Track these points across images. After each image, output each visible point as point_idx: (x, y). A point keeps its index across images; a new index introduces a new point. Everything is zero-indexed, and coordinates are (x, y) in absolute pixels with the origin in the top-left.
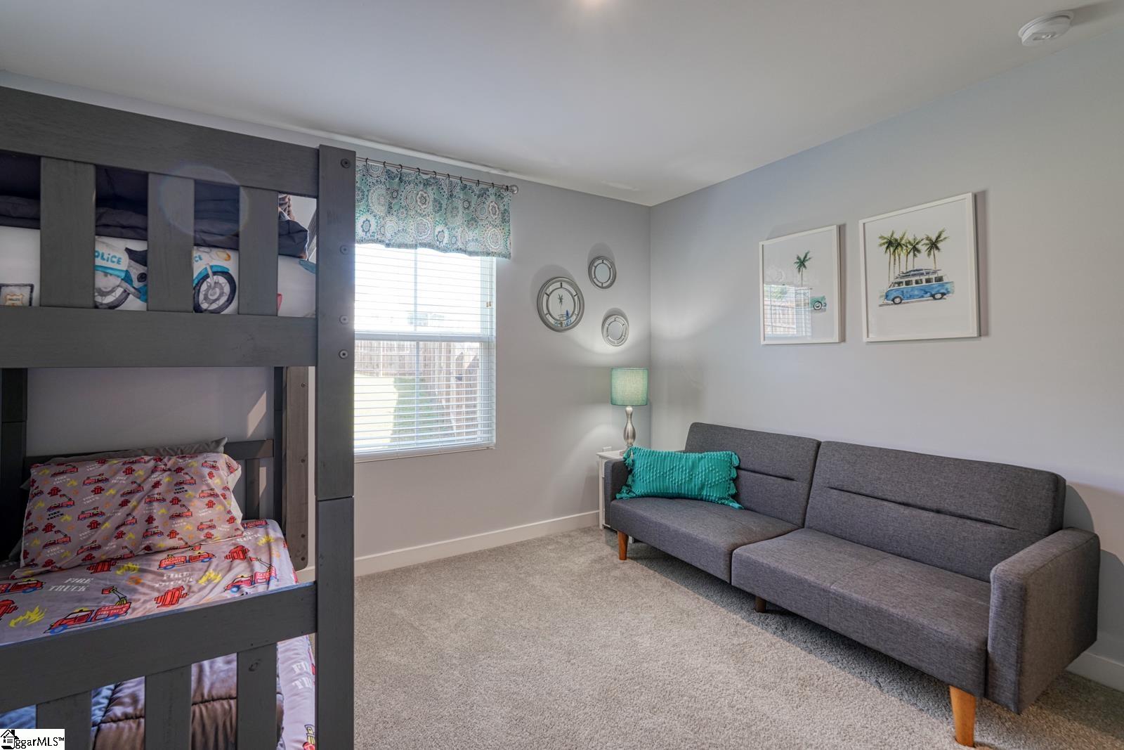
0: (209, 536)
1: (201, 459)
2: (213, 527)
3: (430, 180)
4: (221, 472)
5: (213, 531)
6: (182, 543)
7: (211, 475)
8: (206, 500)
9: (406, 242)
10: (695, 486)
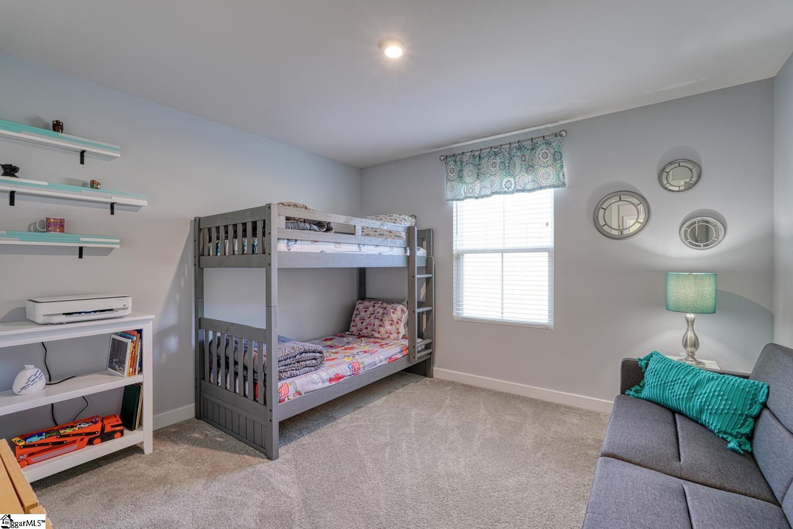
0: (389, 337)
1: (392, 306)
2: (391, 334)
3: (495, 151)
4: (398, 312)
5: (391, 335)
6: (380, 336)
7: (393, 313)
8: (390, 322)
9: (486, 194)
10: (693, 406)
